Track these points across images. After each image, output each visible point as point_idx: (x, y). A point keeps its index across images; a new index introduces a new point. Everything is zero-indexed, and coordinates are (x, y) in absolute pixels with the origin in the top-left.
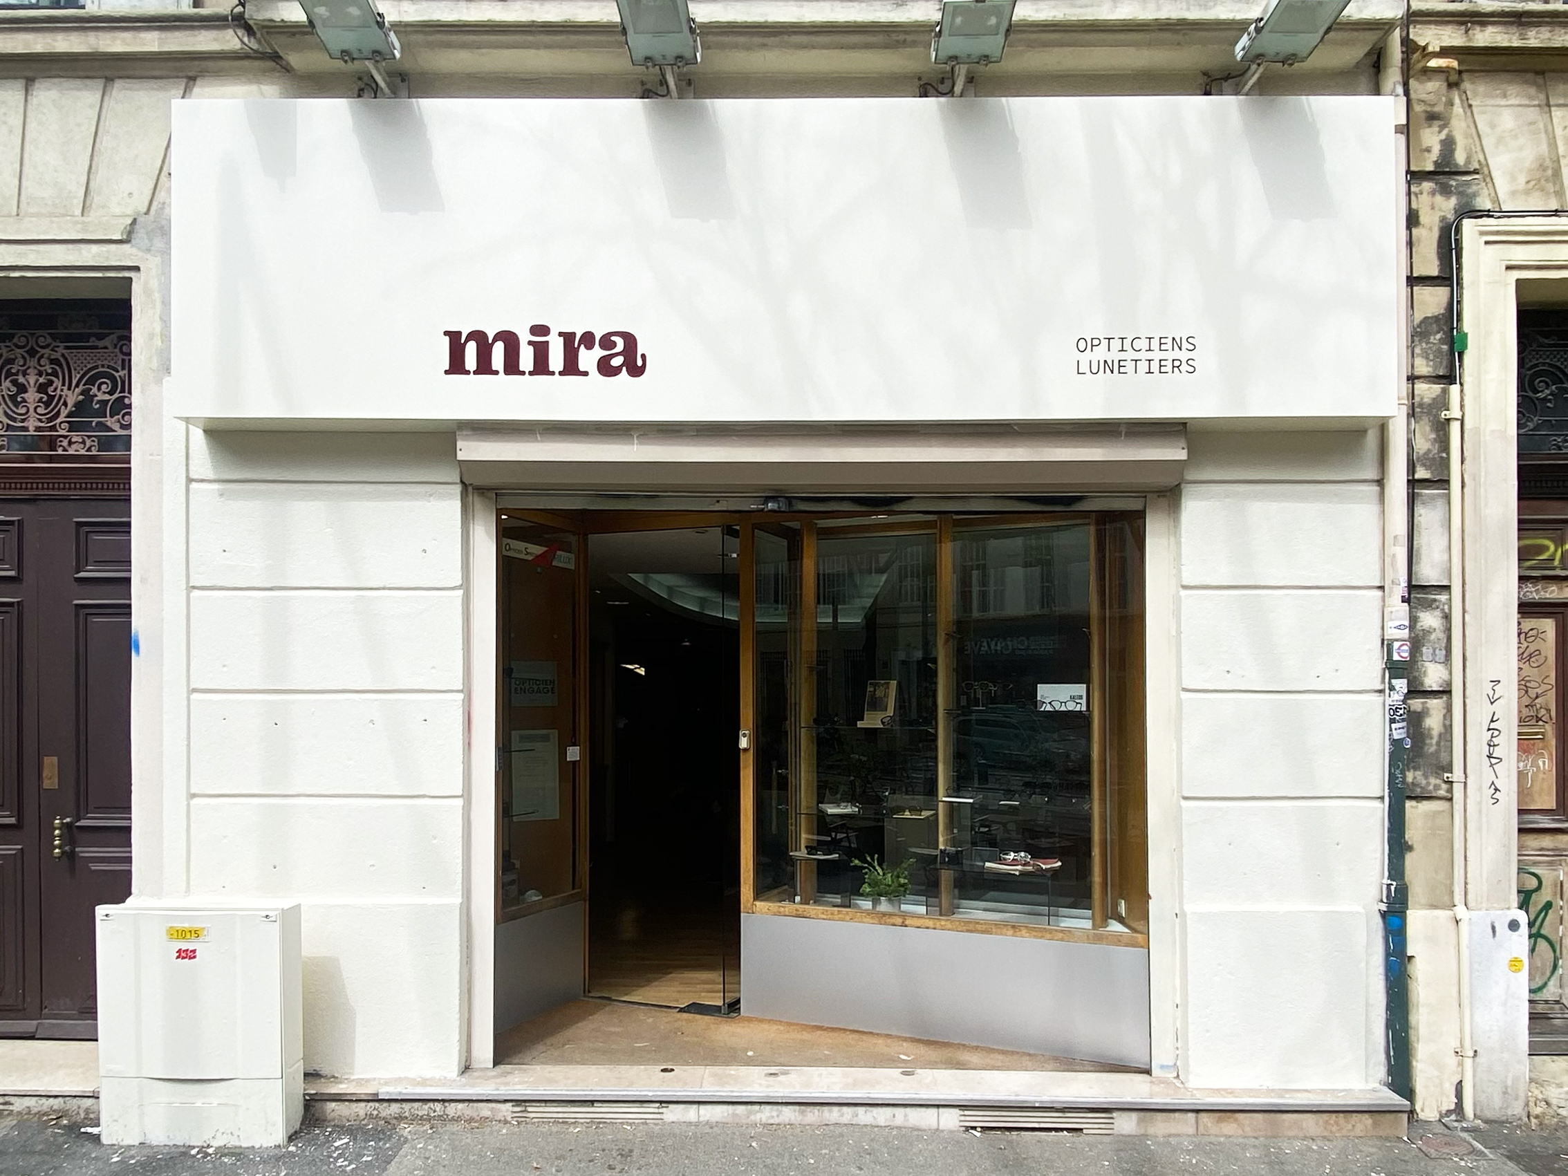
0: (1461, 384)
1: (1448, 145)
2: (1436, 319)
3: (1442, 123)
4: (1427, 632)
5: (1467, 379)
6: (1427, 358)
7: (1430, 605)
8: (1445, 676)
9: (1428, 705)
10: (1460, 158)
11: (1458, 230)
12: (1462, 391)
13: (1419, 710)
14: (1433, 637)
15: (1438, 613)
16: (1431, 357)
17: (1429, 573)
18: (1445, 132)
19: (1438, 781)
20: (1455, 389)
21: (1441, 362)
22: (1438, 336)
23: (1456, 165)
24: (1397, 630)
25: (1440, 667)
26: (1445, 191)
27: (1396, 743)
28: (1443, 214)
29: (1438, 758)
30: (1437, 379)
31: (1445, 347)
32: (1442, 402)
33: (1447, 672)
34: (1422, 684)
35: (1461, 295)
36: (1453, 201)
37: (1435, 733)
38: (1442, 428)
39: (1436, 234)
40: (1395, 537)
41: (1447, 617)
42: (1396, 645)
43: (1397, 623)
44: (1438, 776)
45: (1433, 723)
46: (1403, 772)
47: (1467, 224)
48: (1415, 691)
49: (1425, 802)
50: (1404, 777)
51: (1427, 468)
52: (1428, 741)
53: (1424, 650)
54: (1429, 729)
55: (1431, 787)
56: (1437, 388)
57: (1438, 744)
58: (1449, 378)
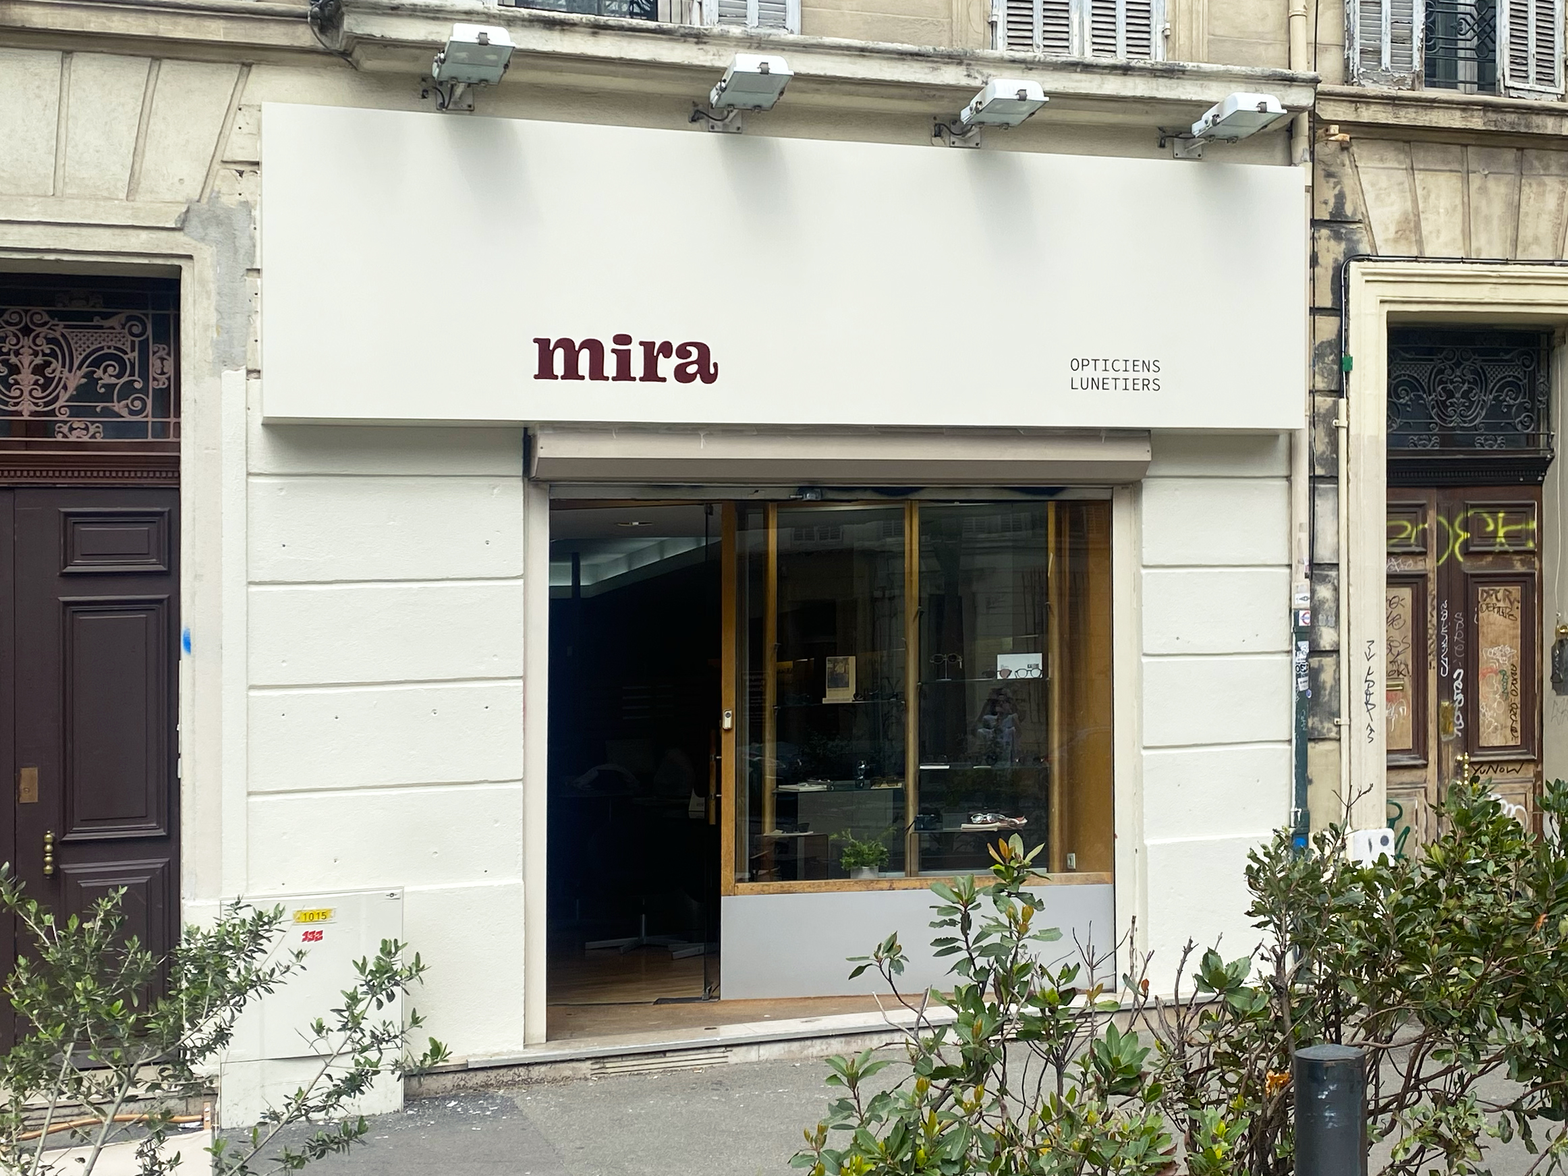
0: (1347, 398)
1: (1340, 198)
2: (1329, 343)
3: (1336, 180)
4: (1322, 602)
5: (1352, 394)
6: (1323, 376)
7: (1324, 579)
8: (1335, 638)
9: (1323, 663)
10: (1349, 210)
11: (1347, 271)
12: (1348, 403)
13: (1316, 666)
14: (1326, 606)
15: (1330, 586)
16: (1326, 375)
17: (1324, 554)
18: (1338, 187)
19: (1331, 725)
20: (1343, 401)
21: (1333, 380)
22: (1331, 358)
23: (1346, 216)
24: (1301, 602)
25: (1332, 631)
26: (1337, 237)
27: (1301, 694)
28: (1335, 256)
29: (1330, 706)
30: (1330, 393)
31: (1336, 367)
32: (1334, 412)
33: (1336, 635)
34: (1318, 645)
35: (1347, 324)
36: (1343, 245)
37: (1328, 686)
38: (1333, 433)
39: (1331, 272)
40: (1301, 525)
41: (1336, 589)
42: (1301, 613)
43: (1302, 595)
44: (1331, 721)
45: (1327, 677)
46: (1306, 719)
47: (1353, 265)
48: (1314, 652)
49: (1321, 743)
50: (1307, 723)
51: (1323, 466)
52: (1322, 692)
53: (1320, 616)
54: (1324, 682)
55: (1325, 731)
56: (1330, 400)
57: (1330, 694)
58: (1339, 392)
